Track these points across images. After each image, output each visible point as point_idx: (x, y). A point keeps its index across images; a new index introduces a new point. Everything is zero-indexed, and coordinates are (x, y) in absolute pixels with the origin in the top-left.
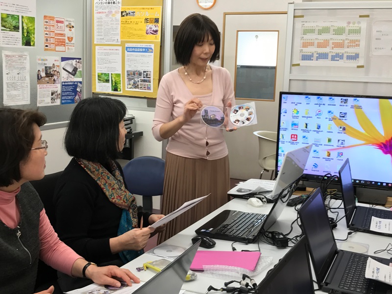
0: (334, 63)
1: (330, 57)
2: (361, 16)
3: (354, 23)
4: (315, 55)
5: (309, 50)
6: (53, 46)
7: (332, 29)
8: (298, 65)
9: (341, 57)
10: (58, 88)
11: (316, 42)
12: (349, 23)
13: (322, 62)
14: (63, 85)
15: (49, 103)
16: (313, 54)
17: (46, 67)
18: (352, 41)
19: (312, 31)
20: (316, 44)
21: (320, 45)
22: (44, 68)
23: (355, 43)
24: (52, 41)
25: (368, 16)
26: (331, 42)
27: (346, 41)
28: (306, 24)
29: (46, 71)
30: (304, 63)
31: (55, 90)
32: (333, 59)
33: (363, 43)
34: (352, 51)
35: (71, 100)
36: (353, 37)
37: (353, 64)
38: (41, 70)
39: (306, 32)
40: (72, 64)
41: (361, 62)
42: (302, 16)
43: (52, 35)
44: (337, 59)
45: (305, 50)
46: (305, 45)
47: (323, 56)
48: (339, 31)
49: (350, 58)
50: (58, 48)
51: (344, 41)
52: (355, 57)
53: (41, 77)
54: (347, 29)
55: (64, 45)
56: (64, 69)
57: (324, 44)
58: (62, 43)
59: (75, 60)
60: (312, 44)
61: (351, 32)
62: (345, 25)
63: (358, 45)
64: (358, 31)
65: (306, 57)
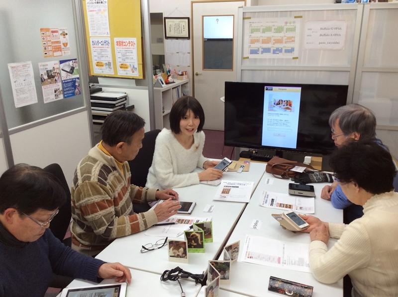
0: (276, 56)
1: (272, 51)
2: (295, 17)
4: (261, 50)
5: (255, 46)
6: (51, 53)
7: (273, 28)
8: (248, 58)
9: (281, 51)
10: (59, 86)
12: (286, 23)
13: (266, 55)
14: (63, 83)
15: (53, 99)
16: (259, 49)
17: (47, 71)
18: (289, 38)
19: (258, 30)
20: (261, 40)
21: (264, 42)
22: (46, 72)
23: (291, 40)
24: (50, 48)
25: (301, 17)
26: (272, 39)
27: (285, 38)
28: (253, 25)
29: (48, 74)
30: (252, 56)
31: (57, 88)
32: (274, 52)
33: (297, 40)
34: (289, 46)
35: (72, 93)
36: (290, 34)
37: (290, 56)
38: (43, 74)
39: (252, 31)
40: (69, 65)
41: (296, 54)
42: (250, 18)
43: (49, 44)
44: (278, 52)
45: (253, 45)
46: (253, 42)
47: (267, 50)
48: (279, 30)
49: (287, 51)
50: (56, 54)
51: (282, 37)
52: (292, 50)
53: (44, 80)
54: (285, 27)
55: (61, 51)
56: (62, 70)
57: (267, 41)
58: (59, 49)
59: (71, 61)
60: (258, 41)
61: (288, 30)
62: (283, 24)
63: (294, 41)
64: (293, 30)
65: (253, 52)
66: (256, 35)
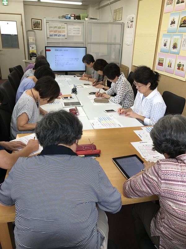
0: (59, 37)
1: (58, 35)
2: (65, 23)
3: (63, 25)
4: (54, 35)
5: (52, 33)
7: (57, 27)
9: (61, 36)
11: (53, 31)
12: (62, 25)
13: (55, 37)
18: (63, 31)
19: (52, 27)
21: (55, 32)
25: (67, 24)
26: (57, 31)
27: (62, 31)
28: (50, 25)
30: (50, 37)
33: (66, 32)
34: (63, 34)
36: (63, 30)
37: (64, 38)
39: (50, 27)
41: (66, 37)
42: (48, 22)
45: (50, 33)
46: (50, 32)
47: (56, 35)
48: (59, 28)
49: (63, 36)
52: (64, 36)
54: (62, 27)
60: (52, 31)
61: (63, 28)
62: (61, 26)
63: (65, 32)
64: (64, 28)
65: (51, 36)
66: (51, 29)
